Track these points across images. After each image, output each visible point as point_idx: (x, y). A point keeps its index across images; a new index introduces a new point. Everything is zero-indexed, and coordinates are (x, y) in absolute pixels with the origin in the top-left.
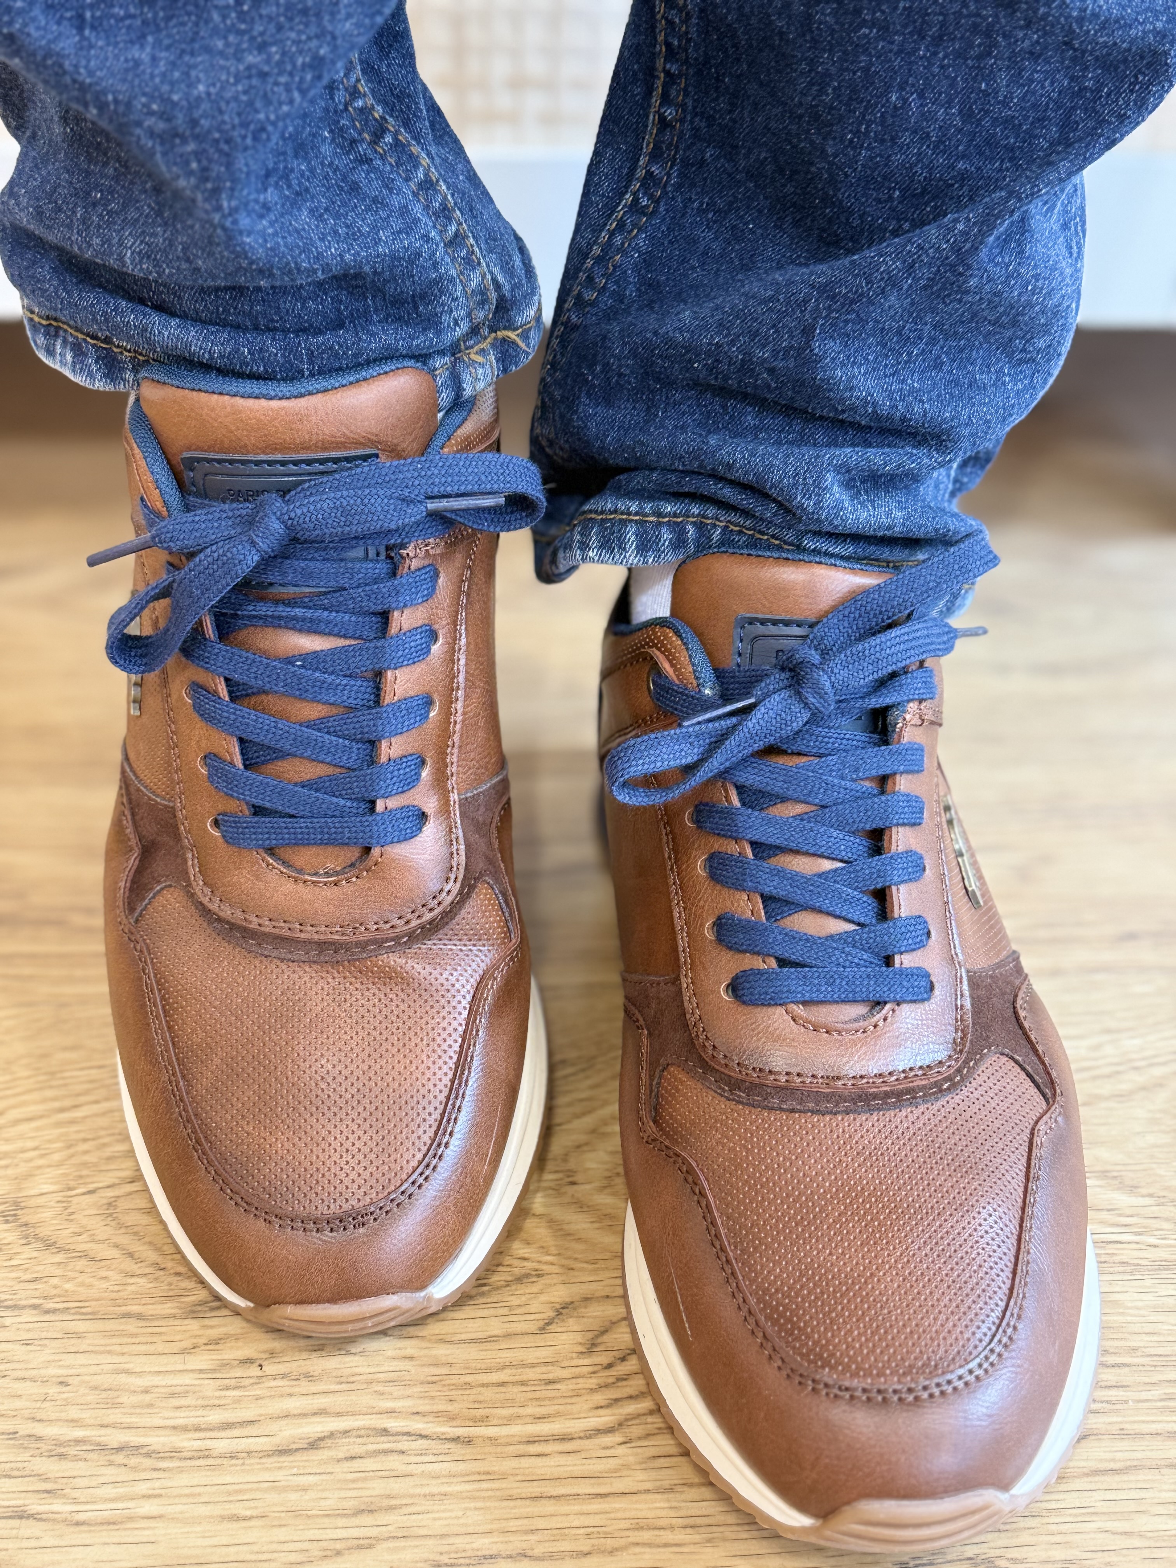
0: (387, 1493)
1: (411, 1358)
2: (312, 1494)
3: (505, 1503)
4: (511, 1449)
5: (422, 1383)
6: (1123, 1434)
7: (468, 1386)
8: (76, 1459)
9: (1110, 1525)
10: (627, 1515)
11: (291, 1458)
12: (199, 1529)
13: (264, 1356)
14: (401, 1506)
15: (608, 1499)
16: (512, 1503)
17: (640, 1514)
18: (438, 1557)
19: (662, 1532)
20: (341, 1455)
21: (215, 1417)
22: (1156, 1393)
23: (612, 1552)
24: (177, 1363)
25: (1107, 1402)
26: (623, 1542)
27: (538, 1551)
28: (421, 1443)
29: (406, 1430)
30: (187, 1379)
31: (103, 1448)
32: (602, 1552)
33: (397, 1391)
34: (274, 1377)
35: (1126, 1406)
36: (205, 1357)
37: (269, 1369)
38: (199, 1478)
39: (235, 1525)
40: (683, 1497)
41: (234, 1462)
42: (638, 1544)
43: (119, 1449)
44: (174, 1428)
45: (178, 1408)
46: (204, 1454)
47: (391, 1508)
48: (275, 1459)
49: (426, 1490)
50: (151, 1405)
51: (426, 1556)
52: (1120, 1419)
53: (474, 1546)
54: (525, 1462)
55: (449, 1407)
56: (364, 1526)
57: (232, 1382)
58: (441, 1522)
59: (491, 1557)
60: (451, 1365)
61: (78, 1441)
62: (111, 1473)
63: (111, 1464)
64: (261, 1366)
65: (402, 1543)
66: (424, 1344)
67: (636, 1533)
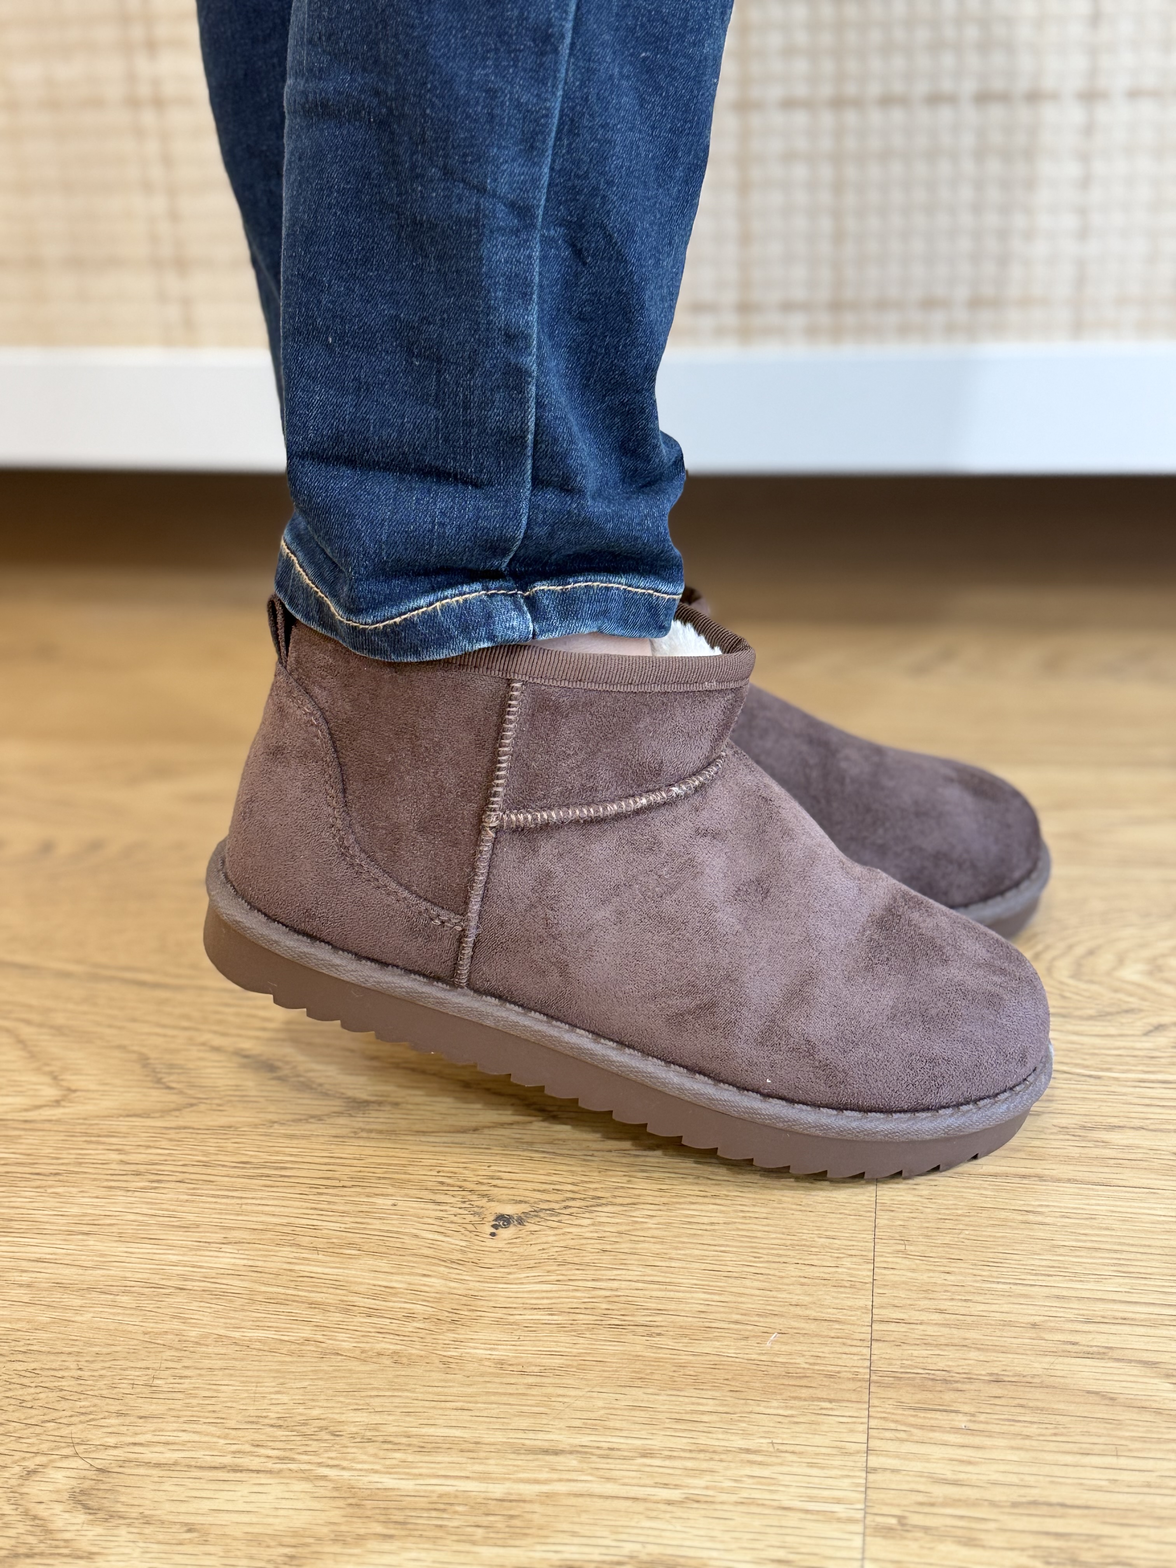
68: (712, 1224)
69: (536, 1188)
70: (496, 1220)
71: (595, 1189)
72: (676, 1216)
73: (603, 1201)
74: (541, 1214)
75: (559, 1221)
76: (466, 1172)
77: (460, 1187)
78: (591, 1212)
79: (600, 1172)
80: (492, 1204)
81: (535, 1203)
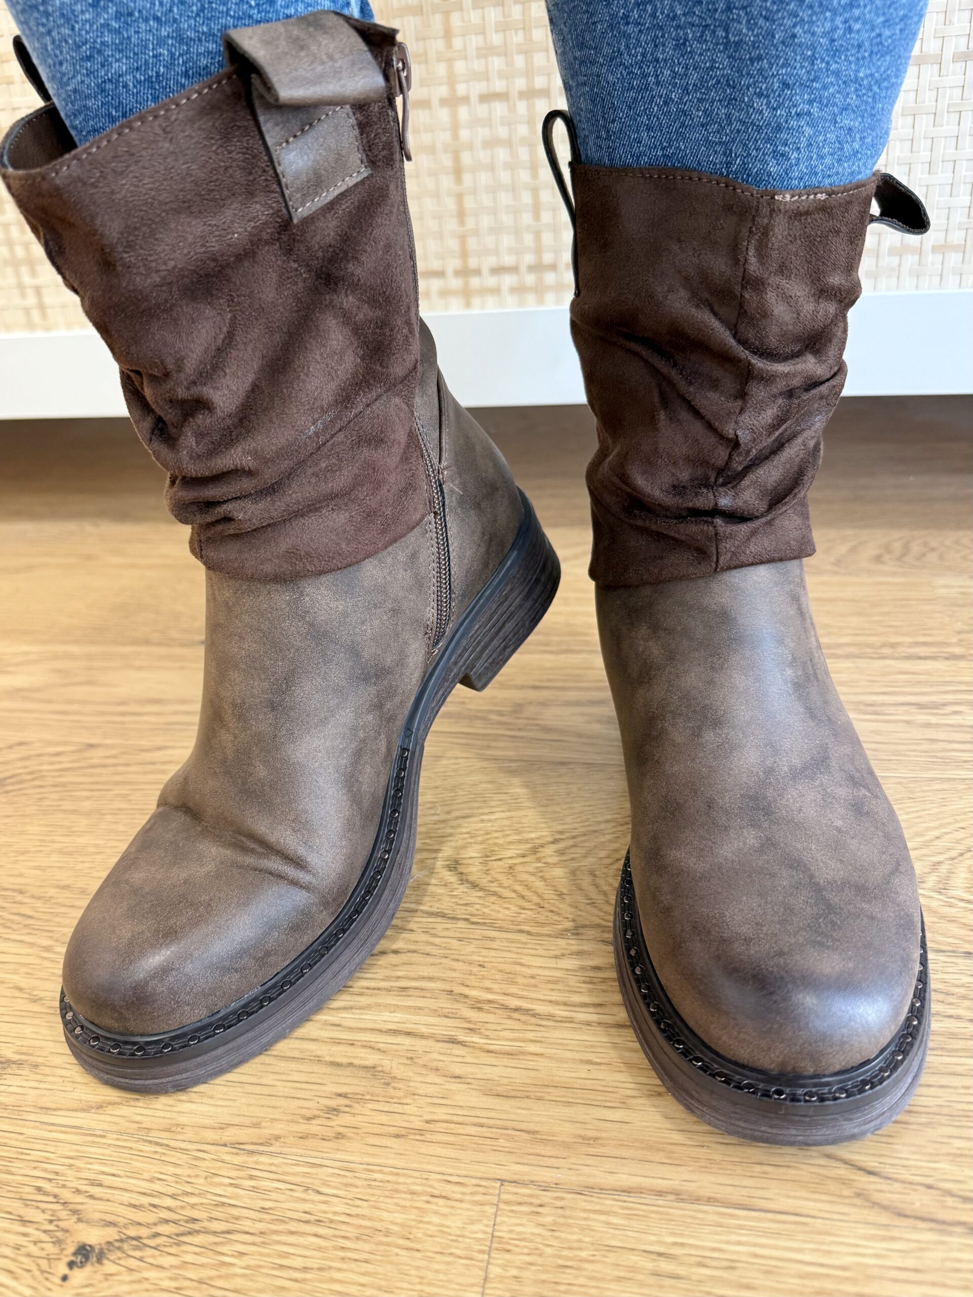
68: (305, 1269)
69: (133, 1202)
70: (75, 1254)
71: (193, 1206)
72: (268, 1255)
73: (196, 1226)
74: (126, 1246)
75: (141, 1259)
76: (69, 1172)
77: (55, 1196)
78: (178, 1245)
79: (206, 1178)
80: (81, 1226)
81: (125, 1226)
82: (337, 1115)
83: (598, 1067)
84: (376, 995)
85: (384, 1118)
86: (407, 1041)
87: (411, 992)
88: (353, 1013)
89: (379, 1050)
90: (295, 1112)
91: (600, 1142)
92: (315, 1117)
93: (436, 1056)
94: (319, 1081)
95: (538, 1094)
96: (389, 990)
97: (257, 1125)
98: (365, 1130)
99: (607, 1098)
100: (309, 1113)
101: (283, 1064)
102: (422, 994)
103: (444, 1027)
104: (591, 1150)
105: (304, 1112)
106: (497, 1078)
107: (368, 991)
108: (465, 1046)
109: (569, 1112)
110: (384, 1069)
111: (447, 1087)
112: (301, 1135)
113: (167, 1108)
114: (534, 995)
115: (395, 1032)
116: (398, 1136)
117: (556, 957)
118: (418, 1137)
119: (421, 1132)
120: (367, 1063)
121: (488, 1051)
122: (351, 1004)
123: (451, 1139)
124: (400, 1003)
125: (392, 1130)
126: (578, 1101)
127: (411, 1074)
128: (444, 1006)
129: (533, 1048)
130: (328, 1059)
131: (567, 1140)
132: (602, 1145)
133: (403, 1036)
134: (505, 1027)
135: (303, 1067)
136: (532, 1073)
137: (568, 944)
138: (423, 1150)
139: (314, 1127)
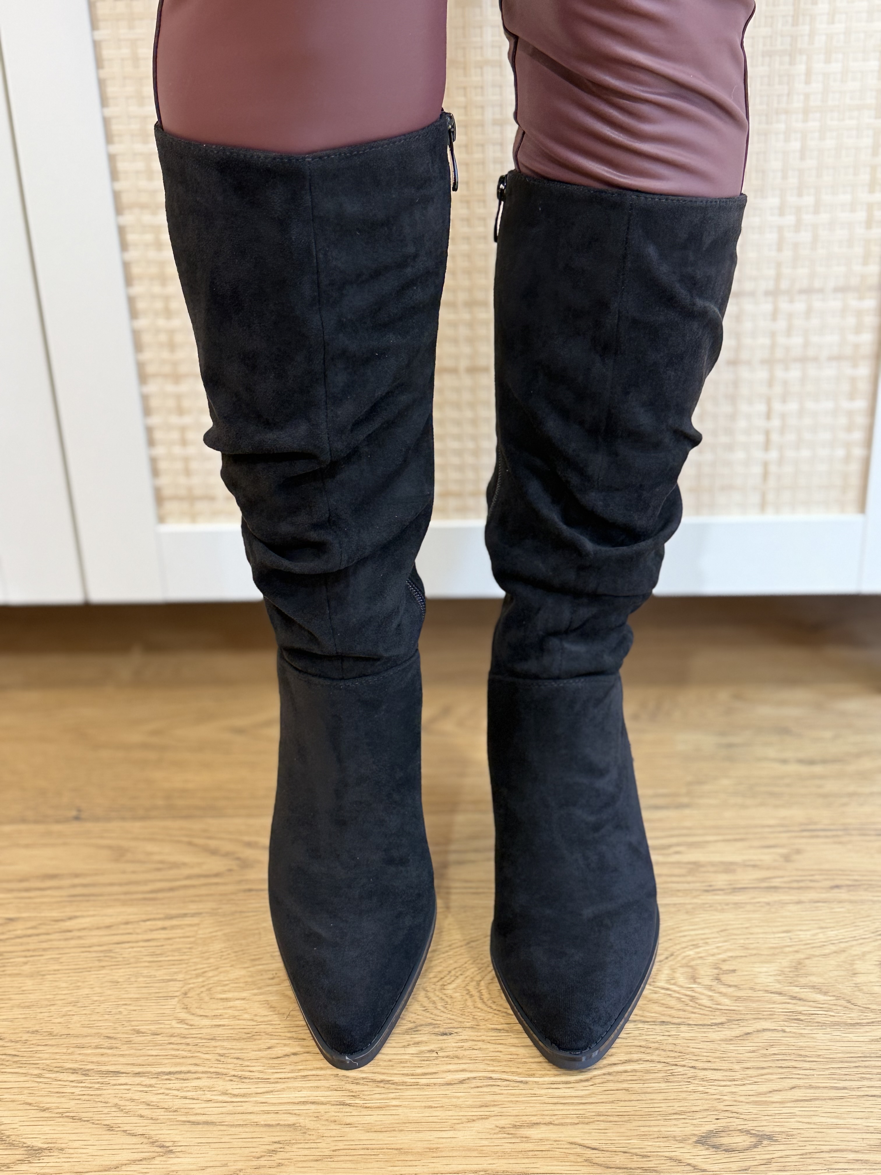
0: (493, 1100)
1: (501, 1052)
2: (461, 1100)
3: (542, 1105)
4: (545, 1086)
5: (506, 1061)
6: (811, 1087)
7: (525, 1063)
8: (363, 1085)
9: (800, 1120)
10: (594, 1110)
11: (452, 1086)
12: (416, 1110)
13: (438, 1049)
14: (499, 1105)
15: (586, 1105)
16: (545, 1105)
17: (600, 1111)
18: (515, 1123)
19: (609, 1117)
20: (473, 1086)
21: (419, 1071)
22: (827, 1072)
23: (587, 1123)
24: (402, 1051)
25: (805, 1075)
26: (592, 1120)
27: (556, 1122)
28: (507, 1083)
29: (499, 1078)
30: (407, 1057)
31: (374, 1081)
32: (583, 1123)
33: (495, 1064)
34: (443, 1057)
35: (813, 1077)
36: (414, 1049)
37: (440, 1054)
38: (415, 1092)
39: (431, 1109)
40: (617, 1105)
41: (428, 1087)
42: (598, 1121)
43: (381, 1081)
44: (403, 1074)
45: (404, 1067)
46: (417, 1084)
47: (495, 1105)
48: (445, 1087)
49: (509, 1099)
50: (392, 1066)
51: (510, 1122)
52: (810, 1081)
53: (530, 1119)
54: (550, 1091)
55: (518, 1070)
56: (484, 1112)
57: (426, 1059)
58: (515, 1111)
59: (537, 1124)
60: (518, 1055)
61: (363, 1078)
62: (378, 1090)
63: (378, 1087)
64: (437, 1053)
65: (499, 1118)
66: (506, 1047)
67: (598, 1117)
82: (276, 1154)
83: (436, 1109)
84: (287, 1082)
85: (306, 1152)
86: (313, 1107)
87: (310, 1078)
88: (273, 1094)
89: (295, 1114)
90: (249, 1155)
91: (440, 1149)
92: (261, 1157)
93: (334, 1114)
94: (260, 1136)
95: (400, 1128)
96: (295, 1078)
97: (226, 1165)
98: (295, 1160)
99: (443, 1126)
100: (258, 1155)
101: (233, 1129)
102: (317, 1079)
103: (336, 1096)
104: (435, 1155)
105: (254, 1154)
106: (373, 1122)
107: (280, 1080)
108: (352, 1106)
109: (421, 1136)
110: (301, 1125)
111: (343, 1131)
112: (255, 1167)
113: (162, 1163)
114: (392, 1072)
115: (305, 1103)
116: (317, 1160)
117: (404, 1047)
118: (329, 1160)
119: (330, 1156)
120: (289, 1123)
121: (366, 1107)
122: (271, 1089)
123: (350, 1158)
124: (304, 1085)
125: (311, 1158)
126: (424, 1129)
127: (318, 1125)
128: (334, 1084)
129: (394, 1103)
130: (262, 1123)
131: (419, 1151)
132: (441, 1151)
133: (310, 1105)
134: (375, 1092)
135: (247, 1130)
136: (396, 1117)
137: (412, 1038)
138: (333, 1166)
139: (262, 1162)
